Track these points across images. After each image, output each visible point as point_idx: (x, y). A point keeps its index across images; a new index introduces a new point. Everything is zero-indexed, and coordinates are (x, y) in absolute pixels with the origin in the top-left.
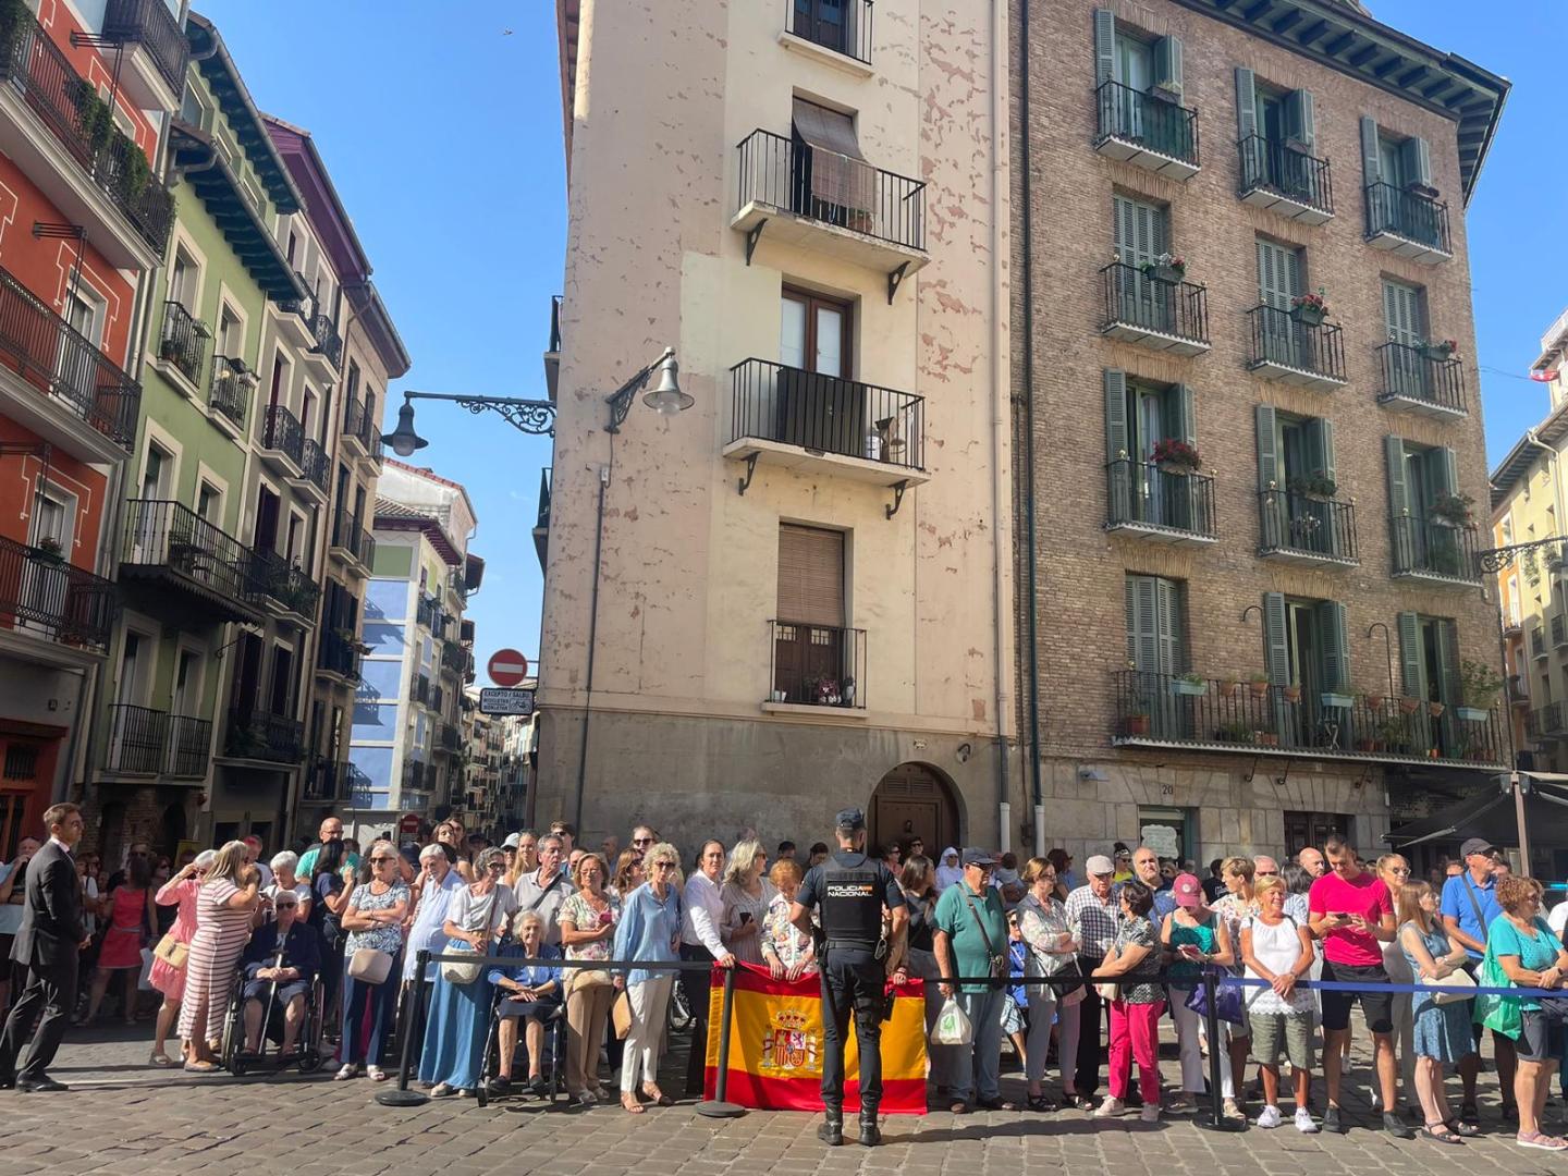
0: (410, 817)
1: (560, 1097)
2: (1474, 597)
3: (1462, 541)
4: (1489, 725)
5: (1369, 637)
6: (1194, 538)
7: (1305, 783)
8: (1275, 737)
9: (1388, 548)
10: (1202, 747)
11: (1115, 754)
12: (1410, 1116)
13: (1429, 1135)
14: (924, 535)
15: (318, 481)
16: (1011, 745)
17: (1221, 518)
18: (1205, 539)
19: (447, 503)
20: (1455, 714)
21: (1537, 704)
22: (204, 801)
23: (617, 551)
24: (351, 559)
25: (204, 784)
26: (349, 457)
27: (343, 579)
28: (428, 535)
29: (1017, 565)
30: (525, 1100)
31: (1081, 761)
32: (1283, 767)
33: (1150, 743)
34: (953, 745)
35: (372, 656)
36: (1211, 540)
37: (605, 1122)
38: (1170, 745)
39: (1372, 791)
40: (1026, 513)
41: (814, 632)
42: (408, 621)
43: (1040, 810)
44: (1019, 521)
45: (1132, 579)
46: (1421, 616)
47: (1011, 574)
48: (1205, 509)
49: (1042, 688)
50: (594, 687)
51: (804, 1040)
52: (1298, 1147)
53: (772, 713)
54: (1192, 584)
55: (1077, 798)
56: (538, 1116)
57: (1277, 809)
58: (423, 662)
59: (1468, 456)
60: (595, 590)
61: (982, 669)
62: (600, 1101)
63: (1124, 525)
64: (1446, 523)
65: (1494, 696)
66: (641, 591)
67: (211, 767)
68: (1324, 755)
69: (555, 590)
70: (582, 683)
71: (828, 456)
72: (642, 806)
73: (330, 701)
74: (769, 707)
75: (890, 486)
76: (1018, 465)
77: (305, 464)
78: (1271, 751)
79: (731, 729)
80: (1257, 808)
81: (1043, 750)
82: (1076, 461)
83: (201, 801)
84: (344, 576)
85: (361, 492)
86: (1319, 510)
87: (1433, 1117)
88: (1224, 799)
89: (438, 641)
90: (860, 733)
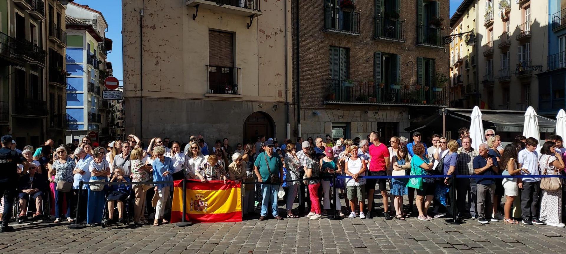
0: (93, 132)
1: (131, 223)
2: (441, 52)
3: (439, 33)
4: (443, 93)
5: (407, 66)
6: (352, 34)
7: (384, 113)
8: (375, 99)
9: (416, 36)
10: (352, 103)
11: (325, 106)
12: (391, 213)
13: (396, 218)
14: (261, 34)
15: (40, 11)
16: (291, 105)
17: (362, 27)
18: (356, 34)
19: (95, 19)
20: (432, 89)
21: (465, 84)
22: (10, 130)
23: (148, 41)
24: (58, 41)
25: (8, 124)
26: (52, 2)
27: (56, 48)
28: (89, 32)
29: (293, 44)
30: (119, 225)
31: (313, 109)
32: (377, 109)
33: (335, 103)
34: (271, 106)
35: (71, 76)
36: (358, 35)
37: (145, 230)
38: (342, 103)
39: (405, 115)
40: (296, 26)
41: (223, 69)
42: (84, 63)
43: (300, 125)
44: (294, 29)
45: (332, 48)
46: (424, 58)
47: (291, 48)
48: (357, 23)
49: (301, 86)
50: (143, 90)
51: (203, 203)
52: (357, 223)
53: (209, 97)
54: (352, 50)
55: (312, 121)
56: (122, 230)
57: (375, 122)
58: (91, 78)
59: (444, 4)
60: (141, 55)
61: (281, 80)
62: (145, 224)
63: (329, 30)
64: (435, 27)
65: (445, 83)
66: (158, 55)
67: (11, 119)
68: (390, 104)
69: (126, 55)
70: (139, 88)
71: (225, 6)
72: (164, 129)
73: (56, 93)
74: (207, 95)
75: (248, 17)
76: (294, 9)
77: (33, 5)
78: (374, 104)
79: (194, 103)
80: (369, 122)
81: (301, 106)
82: (314, 7)
83: (9, 130)
84: (56, 47)
85: (59, 16)
86: (394, 24)
87: (398, 213)
88: (359, 119)
89: (97, 70)
90: (240, 102)
